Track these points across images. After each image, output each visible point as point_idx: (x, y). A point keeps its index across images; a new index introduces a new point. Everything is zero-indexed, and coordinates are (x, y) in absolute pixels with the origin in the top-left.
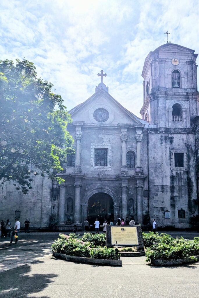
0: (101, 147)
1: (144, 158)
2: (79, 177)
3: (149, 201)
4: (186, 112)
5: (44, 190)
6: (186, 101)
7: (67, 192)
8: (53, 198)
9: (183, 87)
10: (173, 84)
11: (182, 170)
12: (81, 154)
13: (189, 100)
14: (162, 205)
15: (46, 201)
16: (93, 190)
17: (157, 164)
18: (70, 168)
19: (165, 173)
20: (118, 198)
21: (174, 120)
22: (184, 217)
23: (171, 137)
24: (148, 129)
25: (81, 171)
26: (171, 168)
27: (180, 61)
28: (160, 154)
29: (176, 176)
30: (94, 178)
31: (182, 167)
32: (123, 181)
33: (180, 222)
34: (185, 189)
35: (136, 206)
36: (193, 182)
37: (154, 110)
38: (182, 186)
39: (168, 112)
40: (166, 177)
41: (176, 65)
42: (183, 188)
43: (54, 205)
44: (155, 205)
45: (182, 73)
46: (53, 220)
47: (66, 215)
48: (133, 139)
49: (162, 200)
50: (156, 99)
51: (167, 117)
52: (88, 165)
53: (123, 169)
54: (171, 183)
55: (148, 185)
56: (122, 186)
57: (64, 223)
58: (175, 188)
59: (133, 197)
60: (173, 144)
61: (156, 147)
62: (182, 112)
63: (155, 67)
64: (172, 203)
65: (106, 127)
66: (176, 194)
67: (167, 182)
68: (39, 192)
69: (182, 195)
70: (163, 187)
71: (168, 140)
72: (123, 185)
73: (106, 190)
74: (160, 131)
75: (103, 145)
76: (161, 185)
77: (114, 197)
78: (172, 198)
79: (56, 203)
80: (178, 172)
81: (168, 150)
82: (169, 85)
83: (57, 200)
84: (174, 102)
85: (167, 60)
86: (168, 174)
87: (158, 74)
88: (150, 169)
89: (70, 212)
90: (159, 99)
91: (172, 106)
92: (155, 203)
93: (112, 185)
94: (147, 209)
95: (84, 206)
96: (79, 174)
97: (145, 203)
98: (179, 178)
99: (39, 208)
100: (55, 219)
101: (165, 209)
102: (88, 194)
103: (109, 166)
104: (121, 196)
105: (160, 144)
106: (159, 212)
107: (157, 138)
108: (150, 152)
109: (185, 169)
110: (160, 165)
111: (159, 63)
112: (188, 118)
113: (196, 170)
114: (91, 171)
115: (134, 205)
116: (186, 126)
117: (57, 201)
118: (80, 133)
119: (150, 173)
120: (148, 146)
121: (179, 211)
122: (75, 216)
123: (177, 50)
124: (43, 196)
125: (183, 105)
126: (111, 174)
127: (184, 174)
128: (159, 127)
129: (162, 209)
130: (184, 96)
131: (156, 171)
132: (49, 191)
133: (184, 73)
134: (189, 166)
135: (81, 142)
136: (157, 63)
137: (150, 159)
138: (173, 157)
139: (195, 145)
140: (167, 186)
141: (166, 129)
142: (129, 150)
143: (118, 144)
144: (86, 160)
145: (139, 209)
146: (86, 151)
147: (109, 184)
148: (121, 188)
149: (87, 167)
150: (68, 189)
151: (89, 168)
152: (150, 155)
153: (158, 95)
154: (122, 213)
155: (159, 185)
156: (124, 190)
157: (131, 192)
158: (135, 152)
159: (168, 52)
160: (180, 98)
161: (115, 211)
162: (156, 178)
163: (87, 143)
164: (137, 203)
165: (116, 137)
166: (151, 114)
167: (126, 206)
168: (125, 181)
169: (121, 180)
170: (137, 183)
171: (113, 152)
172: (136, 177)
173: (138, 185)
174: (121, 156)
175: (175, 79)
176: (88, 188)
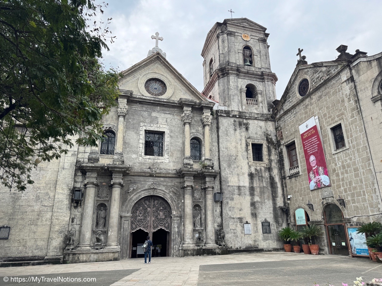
0: (155, 128)
1: (214, 148)
2: (120, 170)
3: (222, 209)
4: (261, 94)
5: (59, 190)
6: (260, 82)
7: (98, 195)
8: (73, 204)
9: (256, 66)
10: (245, 61)
11: (261, 165)
12: (124, 136)
13: (264, 81)
14: (240, 214)
15: (60, 209)
16: (140, 192)
17: (231, 156)
18: (106, 157)
19: (241, 168)
20: (178, 203)
21: (247, 104)
22: (270, 232)
23: (246, 122)
24: (217, 111)
25: (123, 162)
26: (248, 163)
27: (252, 37)
28: (234, 144)
29: (256, 174)
30: (144, 172)
31: (261, 162)
32: (187, 177)
33: (265, 239)
34: (268, 192)
35: (204, 216)
36: (276, 183)
37: (224, 90)
38: (264, 187)
39: (241, 92)
40: (243, 174)
41: (246, 41)
42: (266, 190)
43: (75, 215)
44: (230, 215)
45: (255, 50)
46: (70, 241)
47: (94, 232)
48: (199, 122)
49: (239, 206)
50: (226, 76)
51: (240, 98)
52: (134, 153)
53: (186, 161)
54: (250, 183)
55: (219, 185)
56: (185, 185)
57: (91, 246)
58: (256, 190)
59: (199, 202)
60: (250, 131)
61: (229, 134)
62: (257, 94)
63: (222, 39)
64: (253, 212)
65: (162, 103)
66: (257, 199)
67: (245, 182)
68: (49, 193)
69: (264, 200)
70: (239, 187)
71: (243, 127)
72: (187, 183)
73: (160, 191)
74: (233, 114)
75: (158, 126)
76: (237, 185)
77: (172, 202)
78: (253, 204)
79: (77, 213)
80: (258, 168)
81: (243, 139)
82: (241, 62)
83: (79, 207)
84: (247, 82)
85: (236, 34)
86: (246, 170)
87: (227, 48)
88: (222, 163)
89: (101, 228)
90: (229, 76)
91: (245, 86)
92: (230, 210)
93: (169, 184)
94: (219, 220)
95: (125, 217)
96: (121, 166)
97: (216, 211)
98: (259, 177)
99: (46, 221)
100: (73, 241)
101: (244, 221)
102: (132, 197)
103: (166, 156)
104: (183, 201)
105: (233, 131)
106: (237, 224)
107: (230, 123)
108: (220, 141)
109: (266, 165)
110: (234, 158)
111: (227, 36)
112: (265, 102)
113: (279, 166)
114: (139, 163)
115: (201, 215)
116: (263, 112)
117: (80, 209)
118: (125, 107)
119: (222, 168)
120: (218, 131)
121: (262, 223)
122: (109, 235)
123: (247, 24)
124: (55, 200)
125: (257, 86)
126: (168, 168)
127: (265, 171)
128: (230, 110)
129: (241, 219)
130: (258, 75)
131: (229, 166)
132: (67, 192)
133: (256, 50)
134: (270, 161)
135: (126, 120)
136: (225, 35)
137: (222, 148)
138: (250, 147)
139: (275, 134)
140: (245, 187)
141: (240, 112)
142: (194, 136)
143: (178, 127)
144: (131, 146)
145: (210, 221)
146: (133, 133)
147: (166, 182)
148: (184, 188)
149: (133, 157)
150: (101, 190)
151: (136, 159)
152: (222, 144)
153: (228, 71)
154: (184, 226)
155: (235, 185)
156: (189, 191)
157: (197, 195)
158: (201, 138)
159: (237, 26)
160: (254, 78)
161: (174, 225)
162: (231, 176)
163: (135, 122)
164: (205, 211)
165: (176, 117)
166: (219, 94)
167: (191, 216)
168: (190, 178)
169: (185, 176)
170: (206, 182)
171: (171, 137)
172: (205, 172)
173: (208, 185)
174: (184, 143)
175: (246, 57)
176: (134, 188)
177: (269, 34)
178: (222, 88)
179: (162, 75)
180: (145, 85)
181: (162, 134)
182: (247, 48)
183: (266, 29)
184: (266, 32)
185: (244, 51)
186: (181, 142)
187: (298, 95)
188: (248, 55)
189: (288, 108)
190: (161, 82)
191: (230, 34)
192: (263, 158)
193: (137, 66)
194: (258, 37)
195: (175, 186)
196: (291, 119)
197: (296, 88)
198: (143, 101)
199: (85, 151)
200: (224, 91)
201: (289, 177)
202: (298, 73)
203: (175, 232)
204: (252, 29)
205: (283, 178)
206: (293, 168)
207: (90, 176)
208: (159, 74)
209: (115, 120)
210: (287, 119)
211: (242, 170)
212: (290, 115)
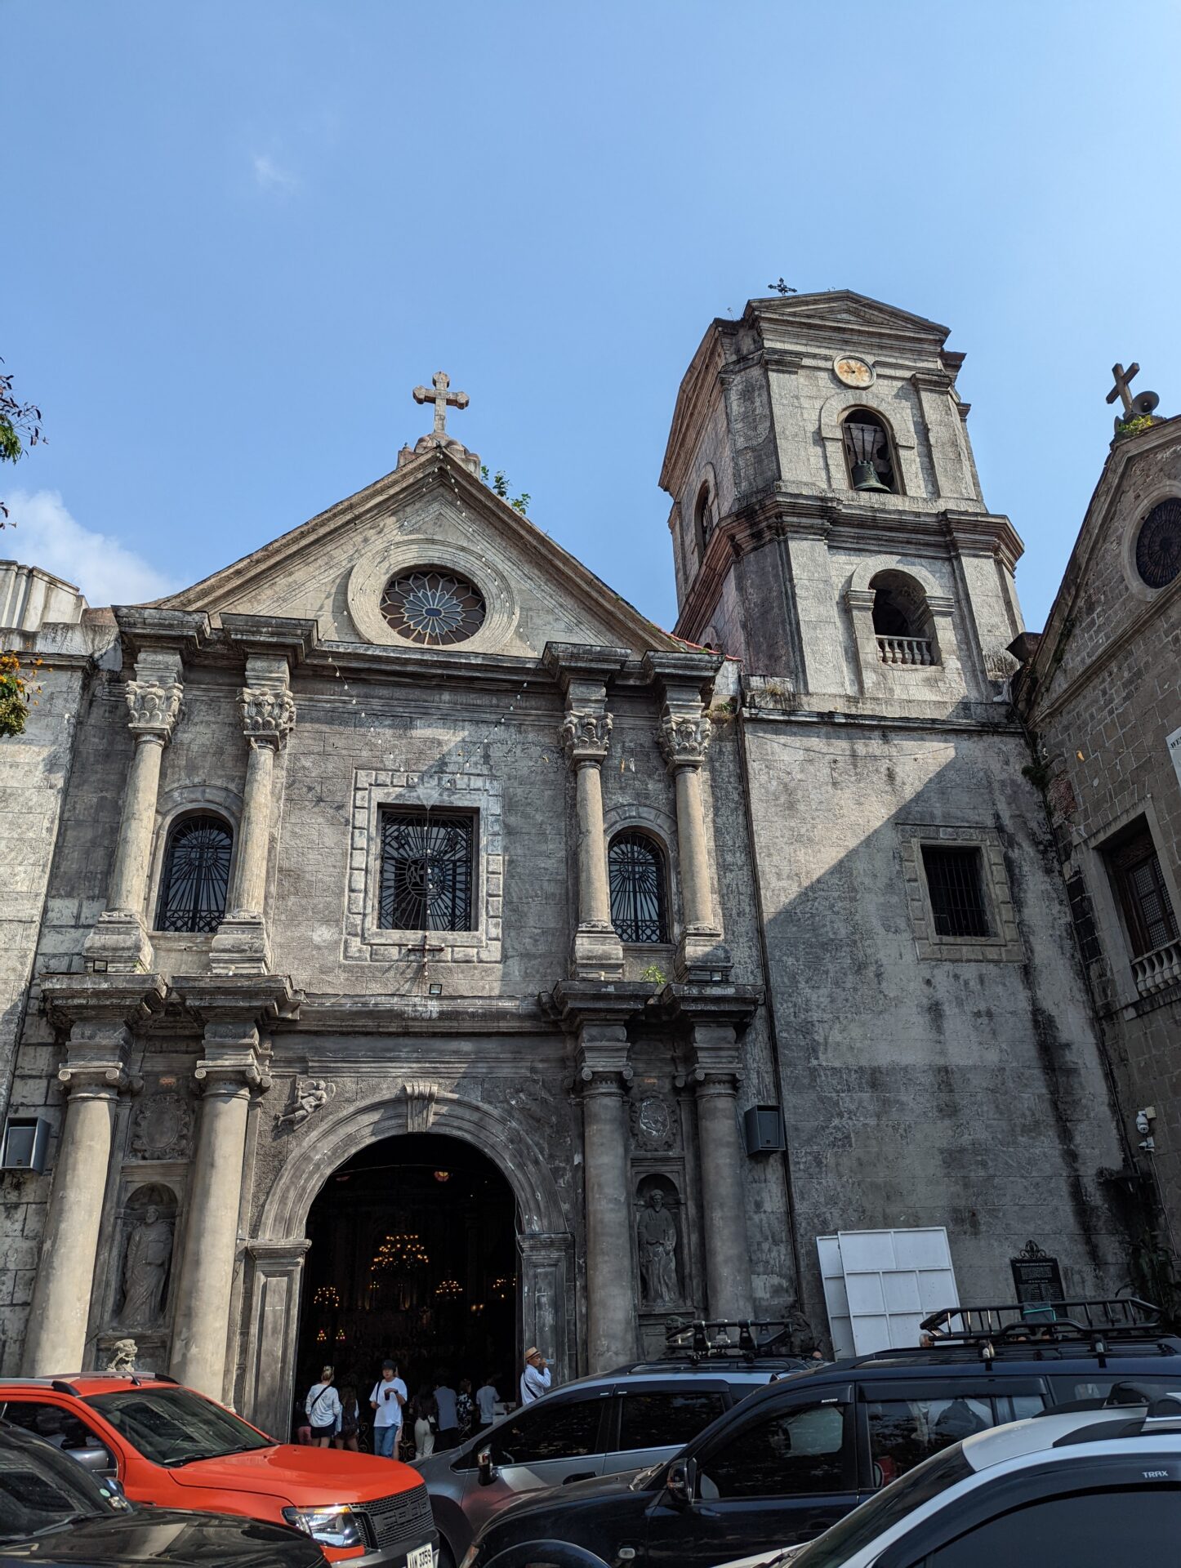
0: (430, 795)
2: (241, 1003)
3: (788, 1193)
6: (938, 563)
7: (125, 1143)
9: (911, 491)
10: (856, 477)
11: (984, 958)
13: (958, 557)
16: (350, 1118)
18: (184, 943)
20: (555, 1173)
21: (884, 660)
24: (735, 699)
25: (260, 963)
26: (914, 948)
27: (881, 370)
29: (956, 998)
30: (372, 1015)
31: (981, 940)
32: (594, 1031)
34: (1033, 1094)
35: (694, 1238)
36: (1073, 1043)
37: (764, 604)
38: (1004, 1066)
39: (847, 610)
40: (891, 1004)
41: (857, 388)
44: (834, 1225)
45: (899, 425)
47: (98, 1346)
49: (882, 1178)
50: (771, 541)
51: (844, 636)
52: (323, 921)
53: (587, 947)
55: (769, 1067)
56: (586, 1074)
58: (963, 1083)
59: (666, 1160)
60: (907, 790)
62: (927, 615)
63: (744, 390)
64: (957, 1203)
65: (463, 673)
66: (973, 1131)
67: (905, 1045)
69: (1015, 1141)
70: (875, 1079)
71: (871, 768)
72: (595, 1063)
73: (459, 1111)
74: (814, 709)
75: (445, 785)
76: (864, 1063)
77: (521, 1166)
81: (879, 825)
82: (837, 478)
83: (31, 1210)
84: (875, 562)
85: (804, 361)
87: (768, 424)
88: (777, 953)
89: (139, 1322)
90: (786, 541)
91: (867, 581)
93: (506, 1071)
94: (779, 1255)
95: (273, 1254)
97: (758, 1206)
102: (313, 1147)
103: (486, 927)
104: (577, 1159)
108: (760, 840)
109: (1010, 954)
111: (765, 371)
112: (969, 649)
114: (347, 969)
115: (678, 1231)
118: (279, 697)
119: (775, 978)
120: (744, 797)
121: (1016, 1265)
123: (851, 318)
125: (924, 579)
127: (1003, 984)
128: (802, 691)
130: (926, 532)
133: (904, 426)
134: (1027, 931)
135: (284, 762)
136: (756, 371)
137: (769, 878)
138: (916, 868)
139: (1038, 799)
140: (903, 1070)
142: (626, 823)
143: (545, 782)
144: (310, 883)
145: (726, 1262)
146: (320, 820)
147: (484, 1060)
148: (579, 1088)
149: (316, 938)
150: (148, 1114)
151: (333, 946)
152: (769, 855)
153: (780, 516)
154: (587, 1298)
155: (852, 1062)
156: (605, 1105)
157: (653, 1125)
158: (662, 834)
159: (810, 326)
160: (908, 543)
161: (534, 1288)
162: (826, 1016)
163: (330, 767)
164: (701, 1208)
165: (531, 737)
166: (744, 626)
167: (623, 1241)
168: (609, 1031)
169: (580, 1027)
170: (695, 1050)
171: (510, 831)
172: (684, 999)
173: (707, 1064)
174: (574, 862)
175: (860, 458)
176: (320, 1099)
177: (962, 356)
178: (754, 597)
179: (463, 549)
180: (384, 600)
181: (464, 820)
182: (861, 416)
183: (946, 332)
184: (949, 347)
185: (847, 431)
186: (563, 853)
187: (1135, 584)
188: (868, 448)
189: (1088, 661)
190: (460, 582)
191: (778, 362)
192: (988, 917)
193: (343, 512)
194: (908, 368)
195: (535, 1081)
196: (1111, 712)
197: (1121, 553)
198: (369, 670)
199: (78, 917)
200: (765, 606)
201: (1134, 1005)
202: (1122, 477)
203: (542, 1329)
204: (881, 335)
205: (1103, 1016)
206: (1150, 960)
207: (92, 1042)
208: (449, 545)
209: (230, 764)
210: (1092, 717)
211: (884, 984)
212: (1104, 693)
